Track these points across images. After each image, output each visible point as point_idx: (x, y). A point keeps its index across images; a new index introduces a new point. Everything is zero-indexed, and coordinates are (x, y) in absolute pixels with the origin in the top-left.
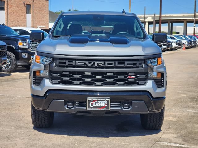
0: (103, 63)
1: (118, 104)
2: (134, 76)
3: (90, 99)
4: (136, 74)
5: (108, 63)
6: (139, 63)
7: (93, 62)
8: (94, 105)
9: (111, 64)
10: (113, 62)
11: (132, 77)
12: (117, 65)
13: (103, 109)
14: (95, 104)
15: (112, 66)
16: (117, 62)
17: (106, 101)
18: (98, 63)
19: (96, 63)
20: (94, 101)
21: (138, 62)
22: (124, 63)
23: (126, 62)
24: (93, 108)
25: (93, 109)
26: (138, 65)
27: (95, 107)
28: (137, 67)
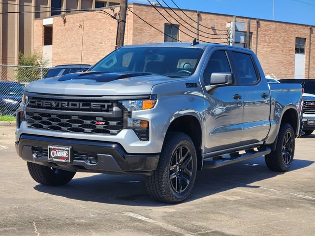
0: (66, 103)
1: (84, 157)
2: (103, 122)
3: (51, 147)
4: (106, 119)
5: (72, 104)
6: (108, 105)
7: (57, 102)
8: (55, 155)
9: (75, 105)
10: (77, 103)
11: (101, 123)
12: (81, 107)
13: (64, 161)
14: (56, 153)
15: (76, 107)
16: (81, 103)
17: (66, 150)
18: (62, 104)
19: (60, 102)
20: (54, 149)
21: (106, 104)
22: (89, 105)
23: (92, 103)
24: (54, 158)
25: (54, 160)
26: (106, 107)
27: (56, 157)
28: (107, 111)
